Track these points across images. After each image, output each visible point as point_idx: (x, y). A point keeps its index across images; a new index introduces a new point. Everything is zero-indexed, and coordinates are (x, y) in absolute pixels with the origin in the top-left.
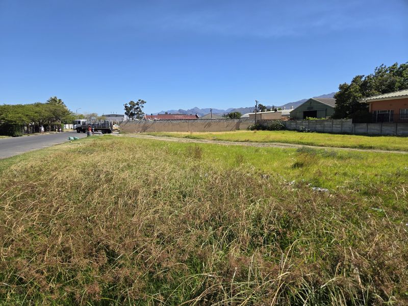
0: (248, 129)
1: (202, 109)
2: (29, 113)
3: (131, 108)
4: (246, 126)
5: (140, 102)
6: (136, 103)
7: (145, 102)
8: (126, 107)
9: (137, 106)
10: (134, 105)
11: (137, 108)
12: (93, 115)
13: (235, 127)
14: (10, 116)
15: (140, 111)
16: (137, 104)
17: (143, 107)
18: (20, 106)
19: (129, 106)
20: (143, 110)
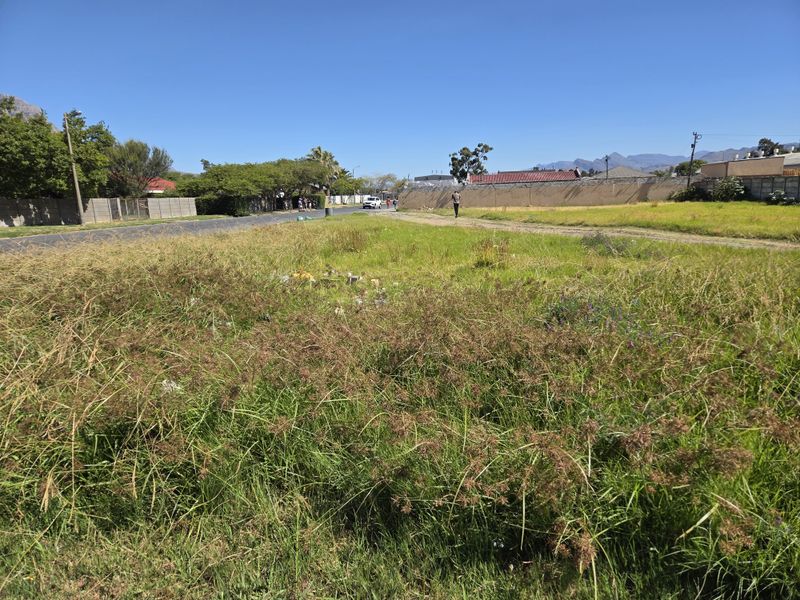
0: (669, 199)
1: (629, 157)
2: (259, 178)
3: (462, 162)
4: (666, 192)
5: (480, 149)
6: (472, 150)
7: (491, 149)
8: (453, 159)
9: (474, 157)
10: (468, 156)
11: (475, 161)
12: (389, 178)
13: (636, 196)
14: (231, 184)
15: (479, 167)
16: (475, 153)
17: (485, 158)
18: (249, 166)
19: (459, 157)
20: (485, 165)
